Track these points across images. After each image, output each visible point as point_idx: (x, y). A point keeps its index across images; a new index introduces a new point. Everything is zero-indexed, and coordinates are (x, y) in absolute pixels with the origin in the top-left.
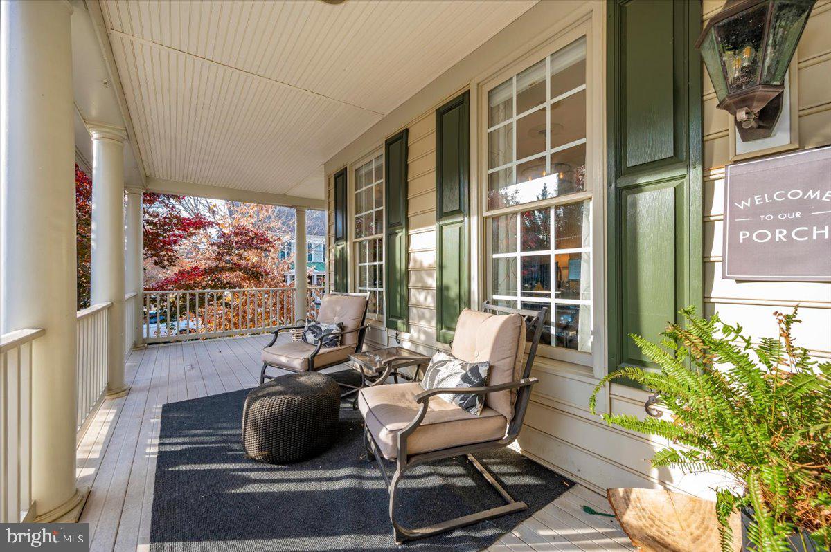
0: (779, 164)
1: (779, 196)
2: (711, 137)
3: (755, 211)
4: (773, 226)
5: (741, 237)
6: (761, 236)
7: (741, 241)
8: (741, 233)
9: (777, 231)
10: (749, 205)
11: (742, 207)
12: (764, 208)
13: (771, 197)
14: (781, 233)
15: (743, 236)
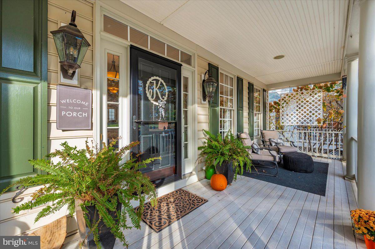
0: (74, 90)
1: (74, 101)
2: (51, 71)
3: (67, 105)
4: (72, 111)
5: (63, 114)
6: (69, 114)
7: (63, 115)
8: (63, 112)
9: (74, 113)
10: (65, 102)
11: (63, 102)
12: (70, 104)
13: (72, 101)
14: (75, 113)
15: (63, 113)
